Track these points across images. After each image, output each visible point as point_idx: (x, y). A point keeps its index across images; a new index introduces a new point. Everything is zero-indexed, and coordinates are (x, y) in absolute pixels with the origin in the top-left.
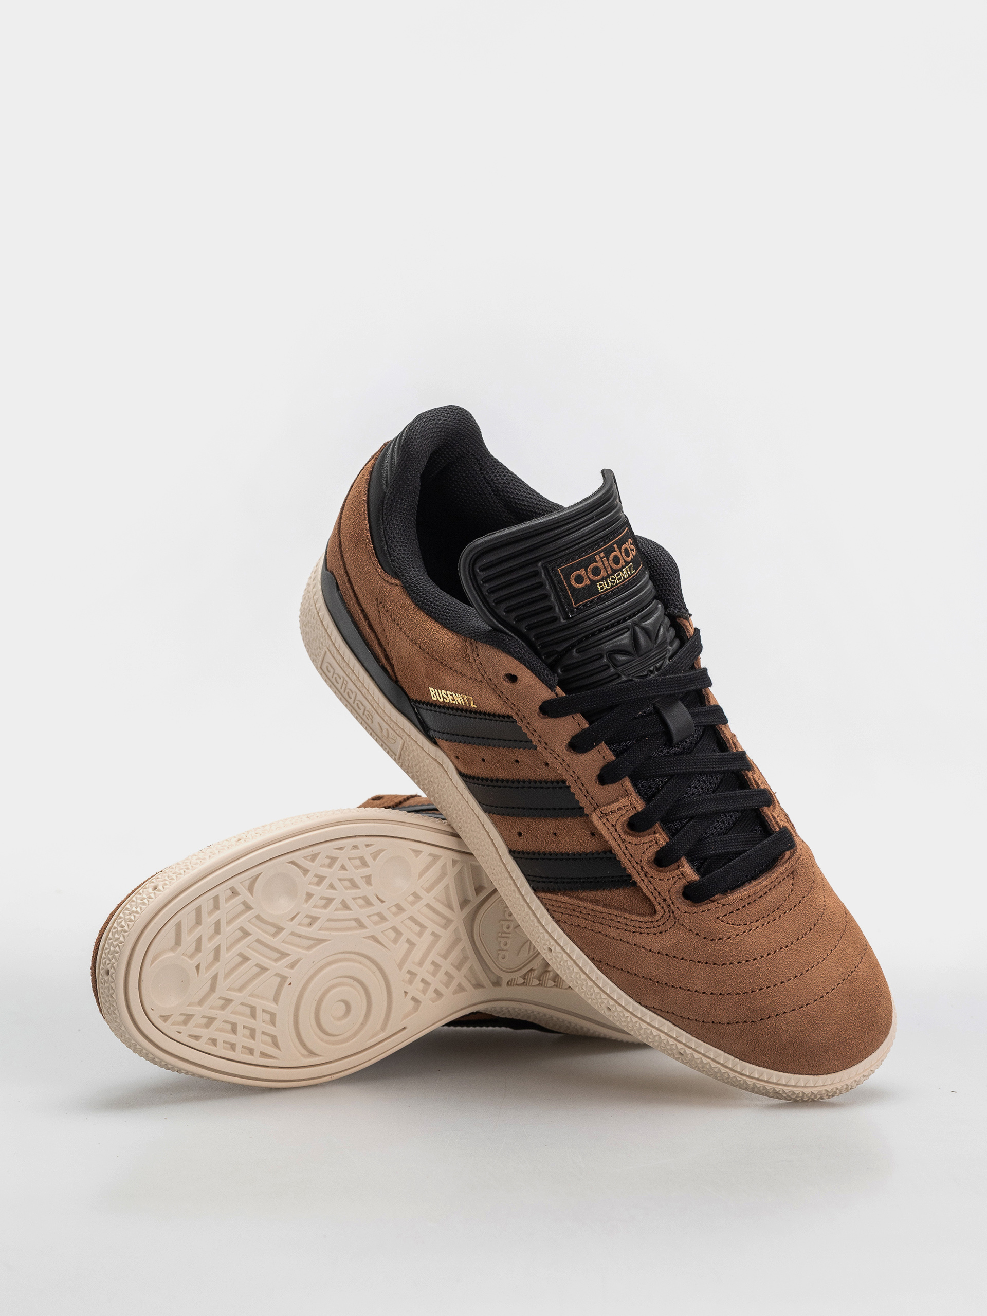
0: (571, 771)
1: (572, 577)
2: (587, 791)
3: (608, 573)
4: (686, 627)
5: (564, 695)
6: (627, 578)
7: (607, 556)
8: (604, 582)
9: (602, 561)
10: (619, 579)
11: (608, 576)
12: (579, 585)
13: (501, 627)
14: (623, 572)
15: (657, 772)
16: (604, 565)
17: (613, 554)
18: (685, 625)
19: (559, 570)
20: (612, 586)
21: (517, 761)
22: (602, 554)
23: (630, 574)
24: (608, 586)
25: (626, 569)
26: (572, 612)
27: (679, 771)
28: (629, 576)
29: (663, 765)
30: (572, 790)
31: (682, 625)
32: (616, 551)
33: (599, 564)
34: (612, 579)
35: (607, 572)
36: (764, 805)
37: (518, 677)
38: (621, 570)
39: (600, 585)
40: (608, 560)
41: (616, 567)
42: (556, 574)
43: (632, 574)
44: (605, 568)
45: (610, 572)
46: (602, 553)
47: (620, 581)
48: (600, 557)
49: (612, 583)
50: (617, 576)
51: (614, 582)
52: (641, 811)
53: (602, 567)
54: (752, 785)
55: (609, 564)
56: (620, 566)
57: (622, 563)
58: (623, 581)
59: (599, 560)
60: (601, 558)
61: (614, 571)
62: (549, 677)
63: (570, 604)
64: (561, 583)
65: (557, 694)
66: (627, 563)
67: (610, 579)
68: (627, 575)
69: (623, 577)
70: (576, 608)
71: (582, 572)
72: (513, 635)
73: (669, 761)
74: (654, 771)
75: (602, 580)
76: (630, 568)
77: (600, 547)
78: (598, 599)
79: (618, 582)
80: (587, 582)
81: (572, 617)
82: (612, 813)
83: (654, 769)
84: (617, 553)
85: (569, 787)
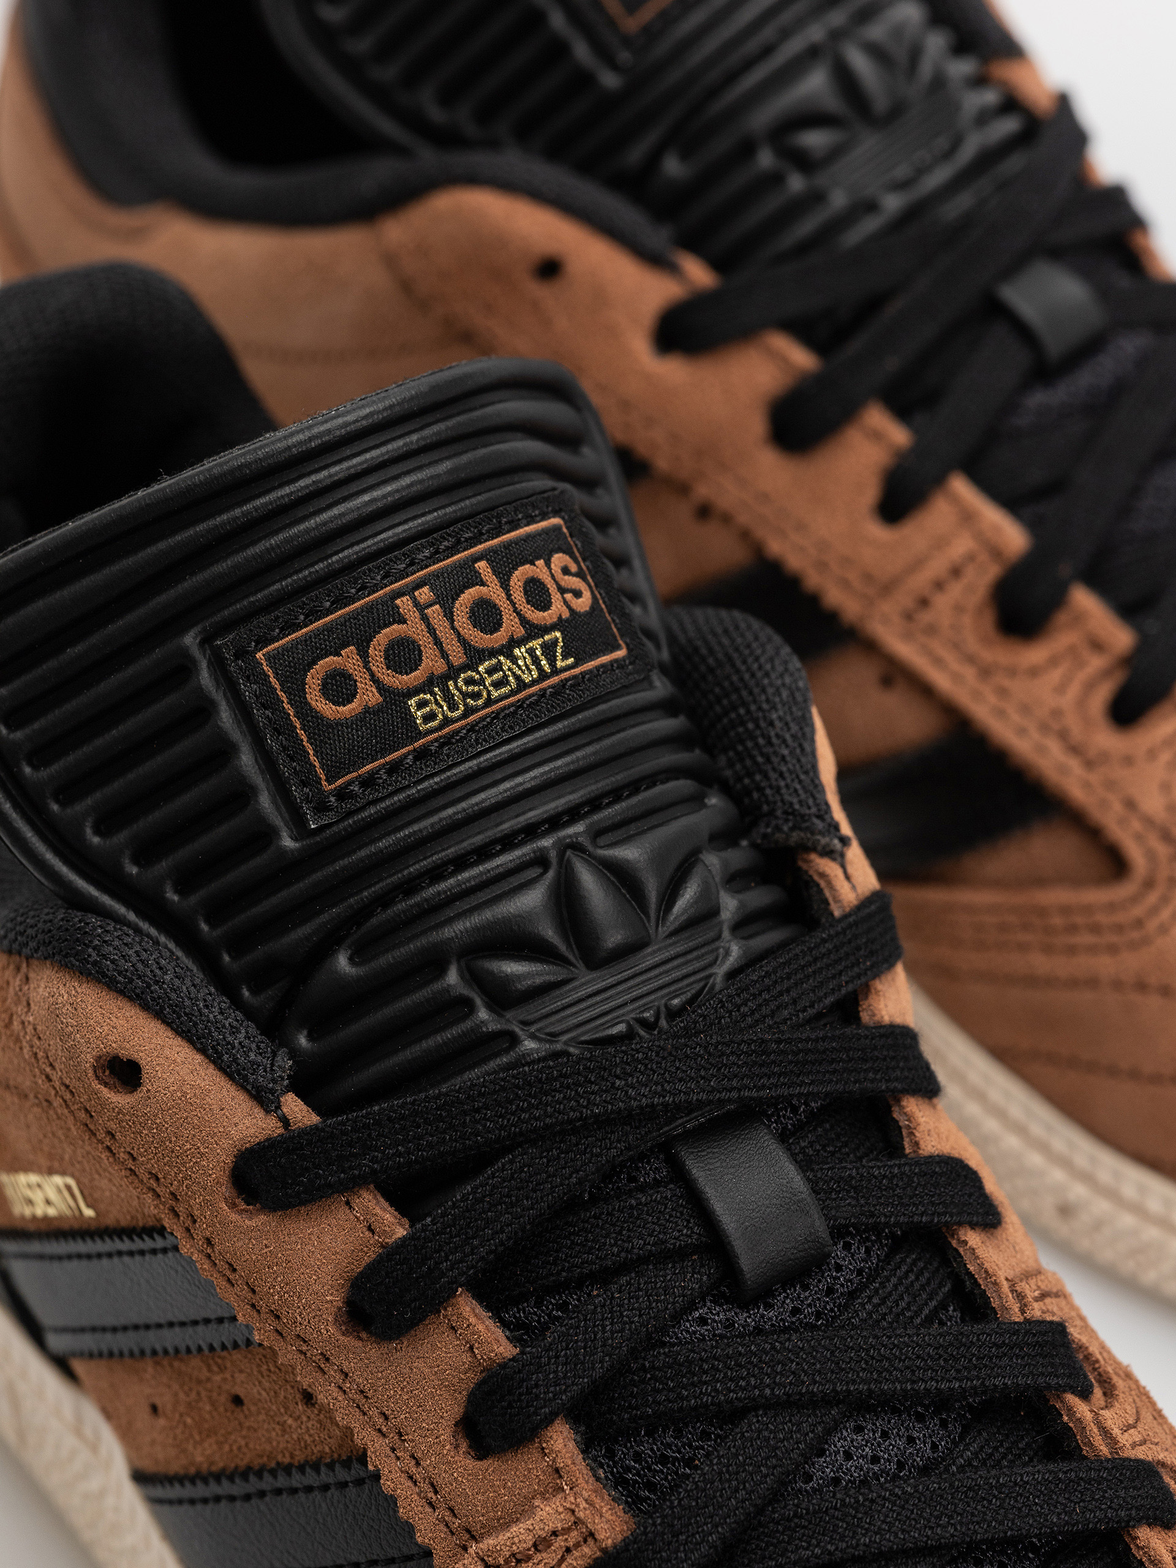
0: (374, 1412)
1: (313, 680)
2: (432, 1485)
3: (448, 662)
4: (829, 884)
5: (315, 1119)
6: (534, 682)
7: (446, 600)
8: (433, 694)
9: (425, 619)
10: (497, 685)
11: (453, 673)
12: (341, 709)
13: (94, 892)
14: (514, 660)
15: (682, 1399)
16: (432, 631)
17: (469, 595)
18: (823, 875)
19: (259, 655)
20: (469, 711)
21: (237, 1401)
22: (425, 594)
23: (547, 668)
24: (453, 707)
25: (531, 652)
26: (321, 808)
27: (768, 1391)
28: (543, 676)
29: (705, 1372)
30: (387, 1485)
31: (816, 878)
32: (483, 584)
33: (414, 629)
34: (469, 682)
35: (444, 655)
36: (1139, 1521)
37: (142, 1063)
38: (507, 650)
39: (421, 705)
40: (449, 615)
41: (480, 639)
42: (256, 675)
43: (555, 671)
44: (438, 642)
45: (457, 656)
46: (426, 589)
47: (504, 690)
48: (416, 604)
49: (466, 695)
50: (490, 672)
51: (476, 696)
52: (615, 1546)
53: (424, 640)
54: (1090, 1444)
55: (453, 628)
56: (500, 638)
57: (511, 626)
58: (513, 693)
59: (413, 615)
60: (421, 608)
61: (475, 655)
62: (252, 1056)
63: (308, 779)
64: (271, 703)
65: (285, 1121)
66: (534, 630)
67: (460, 683)
68: (535, 674)
69: (518, 678)
70: (331, 793)
71: (348, 659)
72: (132, 916)
73: (728, 1356)
74: (672, 1396)
75: (427, 686)
76: (549, 649)
77: (414, 564)
78: (416, 759)
79: (495, 694)
80: (368, 696)
81: (321, 829)
82: (518, 1561)
83: (670, 1390)
84: (493, 590)
85: (376, 1476)
